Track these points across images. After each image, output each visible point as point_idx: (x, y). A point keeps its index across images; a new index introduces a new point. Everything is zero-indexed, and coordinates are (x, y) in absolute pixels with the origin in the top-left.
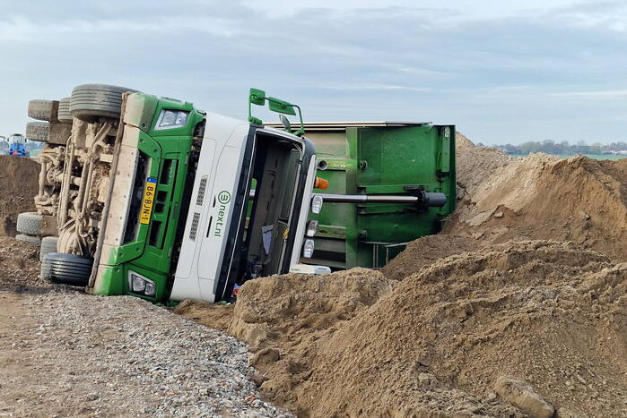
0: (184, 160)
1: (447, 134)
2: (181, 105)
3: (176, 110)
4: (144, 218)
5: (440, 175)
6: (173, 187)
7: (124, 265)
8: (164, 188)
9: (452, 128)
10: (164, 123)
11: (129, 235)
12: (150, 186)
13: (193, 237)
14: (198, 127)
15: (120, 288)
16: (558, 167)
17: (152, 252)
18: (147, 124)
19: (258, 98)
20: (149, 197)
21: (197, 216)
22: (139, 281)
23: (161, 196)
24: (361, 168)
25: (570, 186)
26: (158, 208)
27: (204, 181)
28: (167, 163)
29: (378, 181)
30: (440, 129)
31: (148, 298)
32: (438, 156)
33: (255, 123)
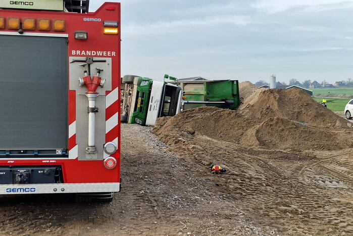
0: (148, 92)
1: (235, 83)
2: (147, 79)
3: (146, 81)
4: (139, 106)
5: (233, 95)
6: (145, 99)
7: (134, 117)
8: (143, 99)
9: (237, 81)
10: (143, 84)
11: (135, 110)
12: (140, 98)
13: (150, 110)
14: (151, 85)
15: (134, 122)
16: (264, 92)
17: (141, 114)
18: (139, 84)
19: (166, 77)
20: (139, 101)
21: (151, 105)
22: (138, 121)
23: (142, 101)
24: (208, 94)
25: (266, 97)
26: (142, 104)
27: (152, 97)
28: (144, 93)
29: (213, 97)
30: (233, 81)
31: (140, 125)
32: (233, 90)
33: (165, 83)
